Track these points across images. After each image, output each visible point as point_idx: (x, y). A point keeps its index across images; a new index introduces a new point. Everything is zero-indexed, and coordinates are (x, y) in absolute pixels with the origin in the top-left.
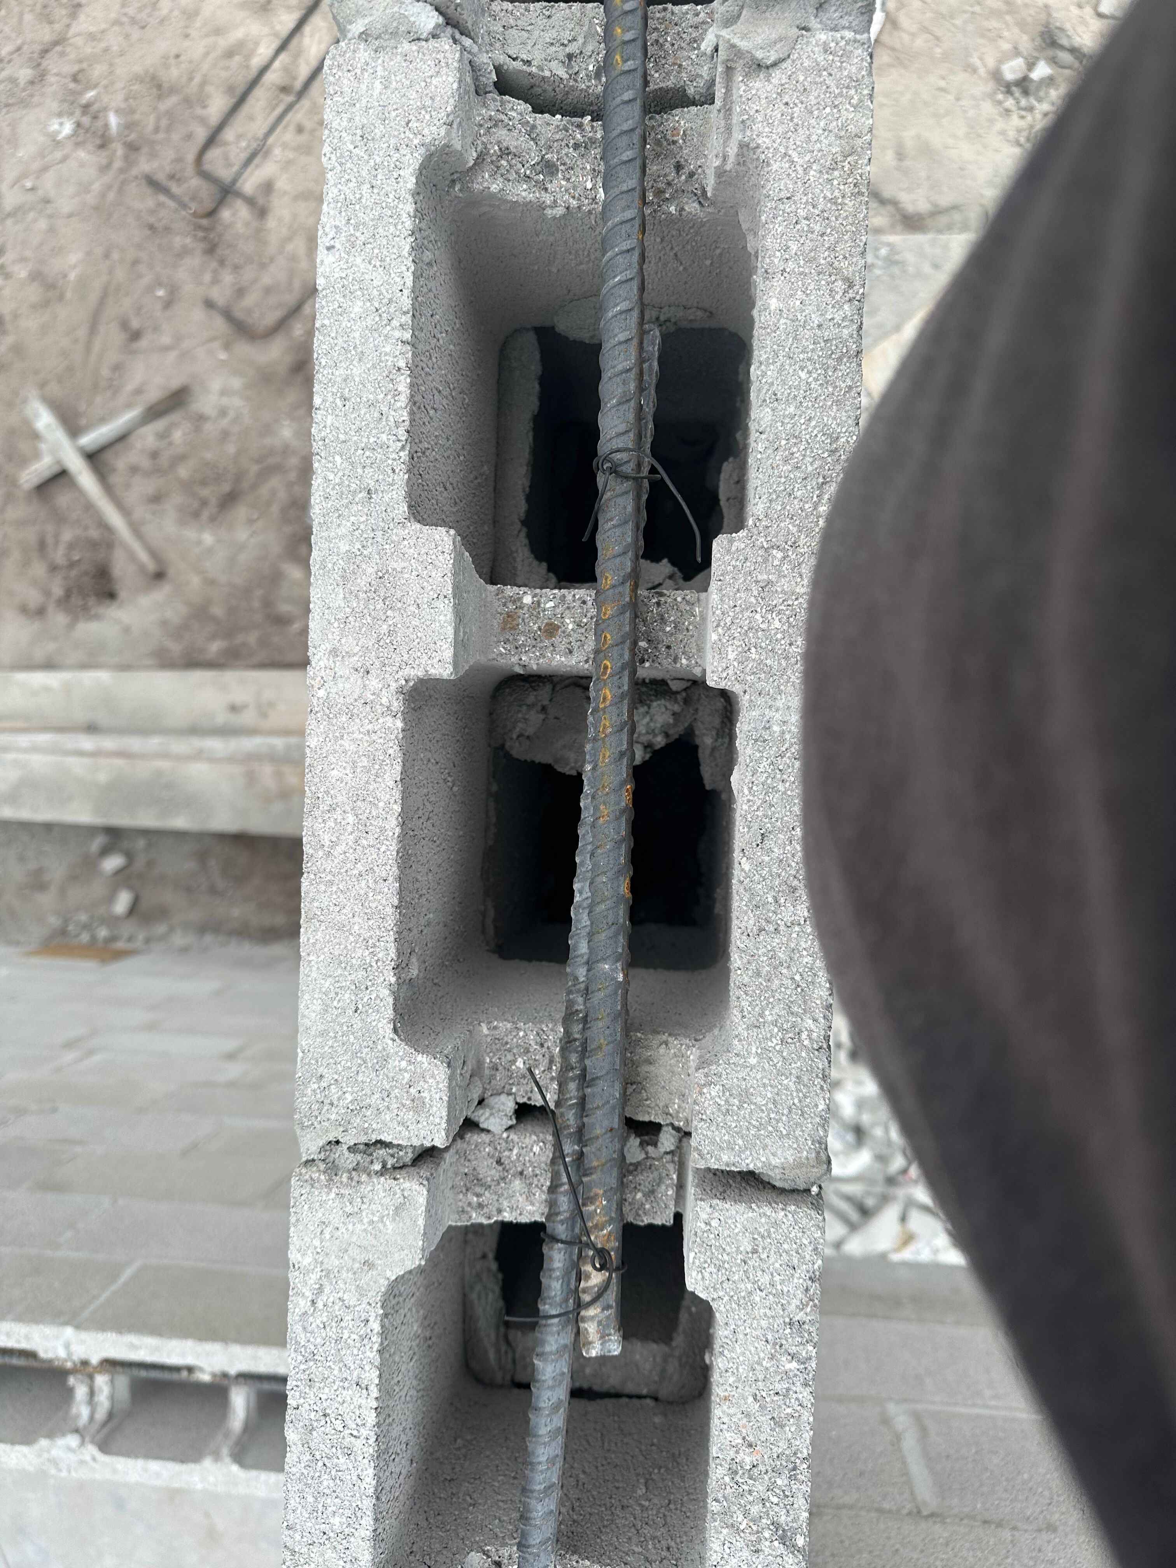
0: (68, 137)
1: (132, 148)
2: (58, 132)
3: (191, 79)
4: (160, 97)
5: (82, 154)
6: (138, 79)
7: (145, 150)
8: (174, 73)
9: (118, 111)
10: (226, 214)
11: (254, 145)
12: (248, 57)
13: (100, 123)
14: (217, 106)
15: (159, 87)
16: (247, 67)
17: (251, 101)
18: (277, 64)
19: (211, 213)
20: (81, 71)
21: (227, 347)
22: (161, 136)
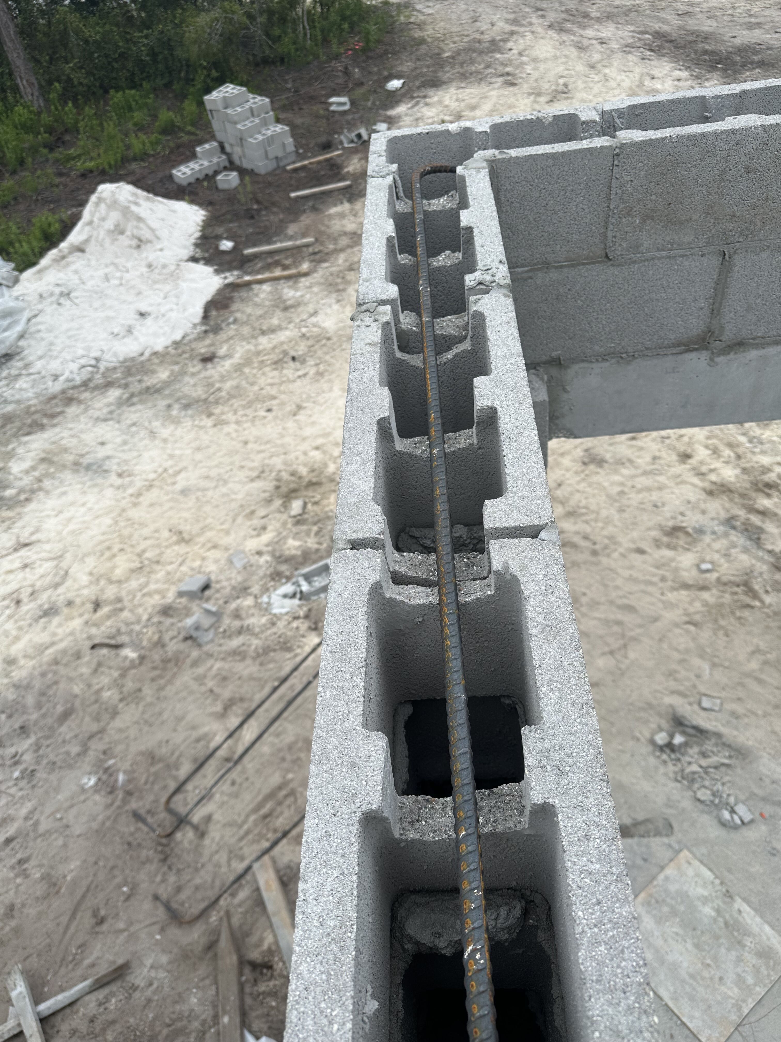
0: (91, 787)
1: (129, 793)
2: (86, 784)
3: (172, 754)
4: (152, 764)
5: (97, 797)
6: (142, 753)
7: (136, 794)
8: (164, 750)
9: (125, 772)
10: (178, 835)
11: (204, 792)
12: (209, 742)
13: (113, 779)
14: (185, 769)
15: (153, 758)
16: (207, 747)
17: (206, 766)
18: (225, 746)
19: (169, 835)
20: (110, 749)
21: (162, 930)
22: (148, 786)
